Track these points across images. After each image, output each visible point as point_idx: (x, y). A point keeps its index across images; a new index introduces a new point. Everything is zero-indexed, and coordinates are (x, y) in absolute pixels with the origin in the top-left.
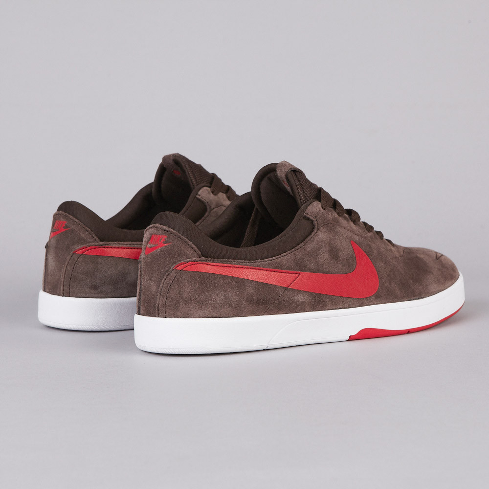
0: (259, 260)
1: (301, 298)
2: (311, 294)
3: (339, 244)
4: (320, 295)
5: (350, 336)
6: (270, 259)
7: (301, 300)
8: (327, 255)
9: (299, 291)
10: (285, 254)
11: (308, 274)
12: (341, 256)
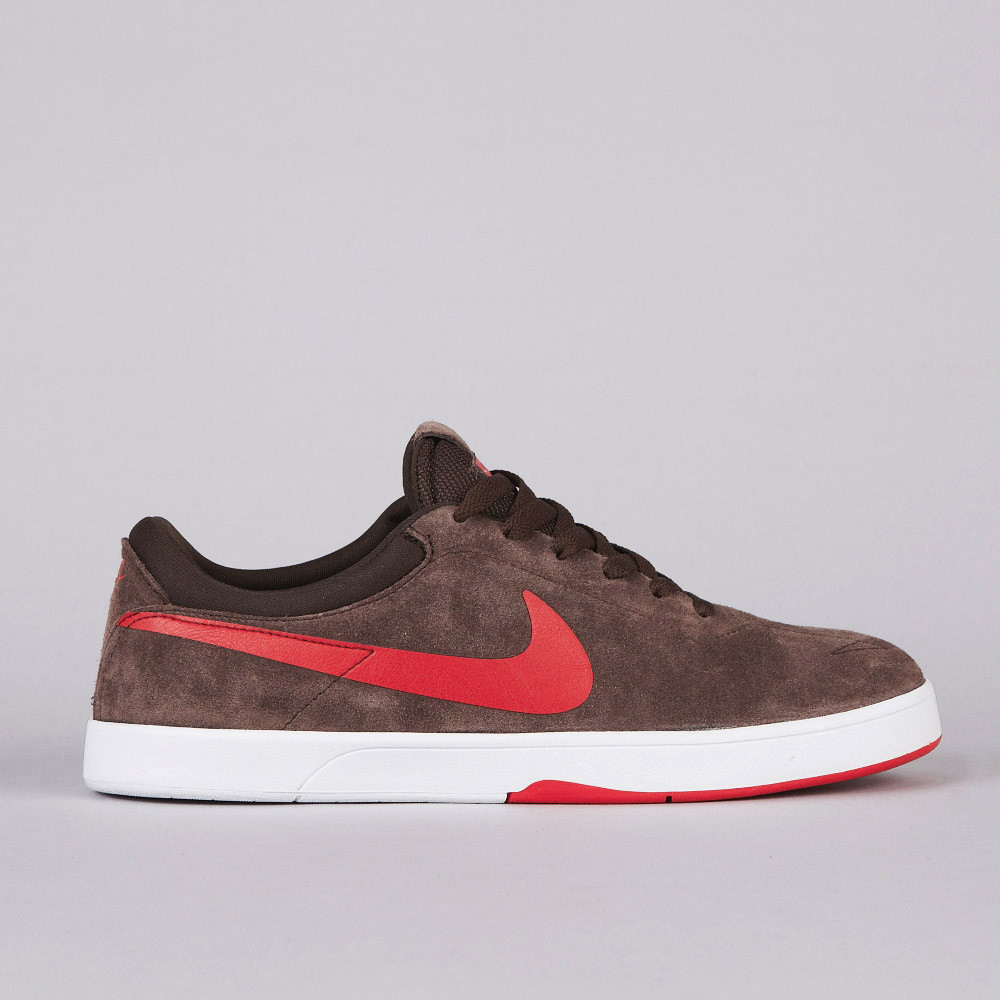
0: (286, 617)
1: (373, 701)
2: (397, 694)
3: (483, 596)
4: (420, 698)
5: (509, 794)
6: (311, 616)
7: (372, 705)
8: (445, 616)
9: (368, 687)
10: (347, 608)
11: (393, 652)
12: (484, 620)
